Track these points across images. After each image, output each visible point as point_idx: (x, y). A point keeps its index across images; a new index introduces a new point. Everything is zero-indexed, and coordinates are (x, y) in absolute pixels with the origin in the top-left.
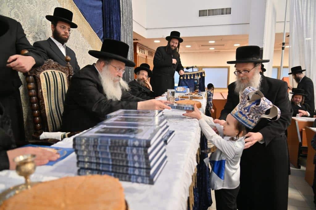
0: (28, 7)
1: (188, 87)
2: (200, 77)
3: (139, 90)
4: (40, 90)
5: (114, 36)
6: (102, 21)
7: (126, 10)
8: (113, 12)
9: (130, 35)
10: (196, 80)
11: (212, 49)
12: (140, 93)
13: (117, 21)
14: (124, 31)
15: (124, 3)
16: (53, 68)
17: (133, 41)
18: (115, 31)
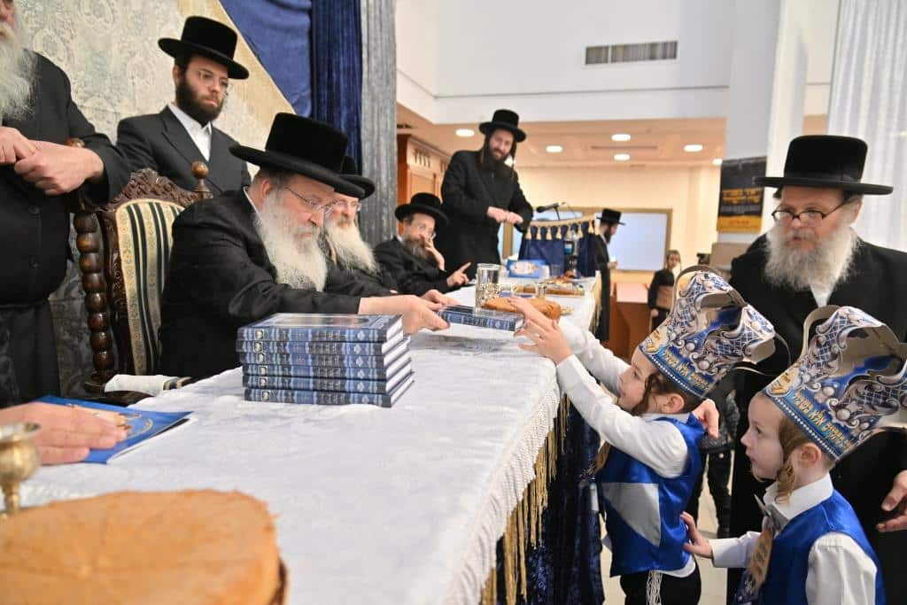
0: (89, 25)
1: (547, 263)
2: (580, 234)
3: (406, 268)
4: (115, 256)
5: (340, 113)
6: (308, 71)
7: (379, 42)
8: (339, 46)
9: (388, 112)
10: (569, 242)
11: (622, 157)
12: (409, 277)
13: (351, 72)
14: (373, 100)
15: (372, 23)
16: (155, 193)
17: (396, 131)
18: (343, 100)
